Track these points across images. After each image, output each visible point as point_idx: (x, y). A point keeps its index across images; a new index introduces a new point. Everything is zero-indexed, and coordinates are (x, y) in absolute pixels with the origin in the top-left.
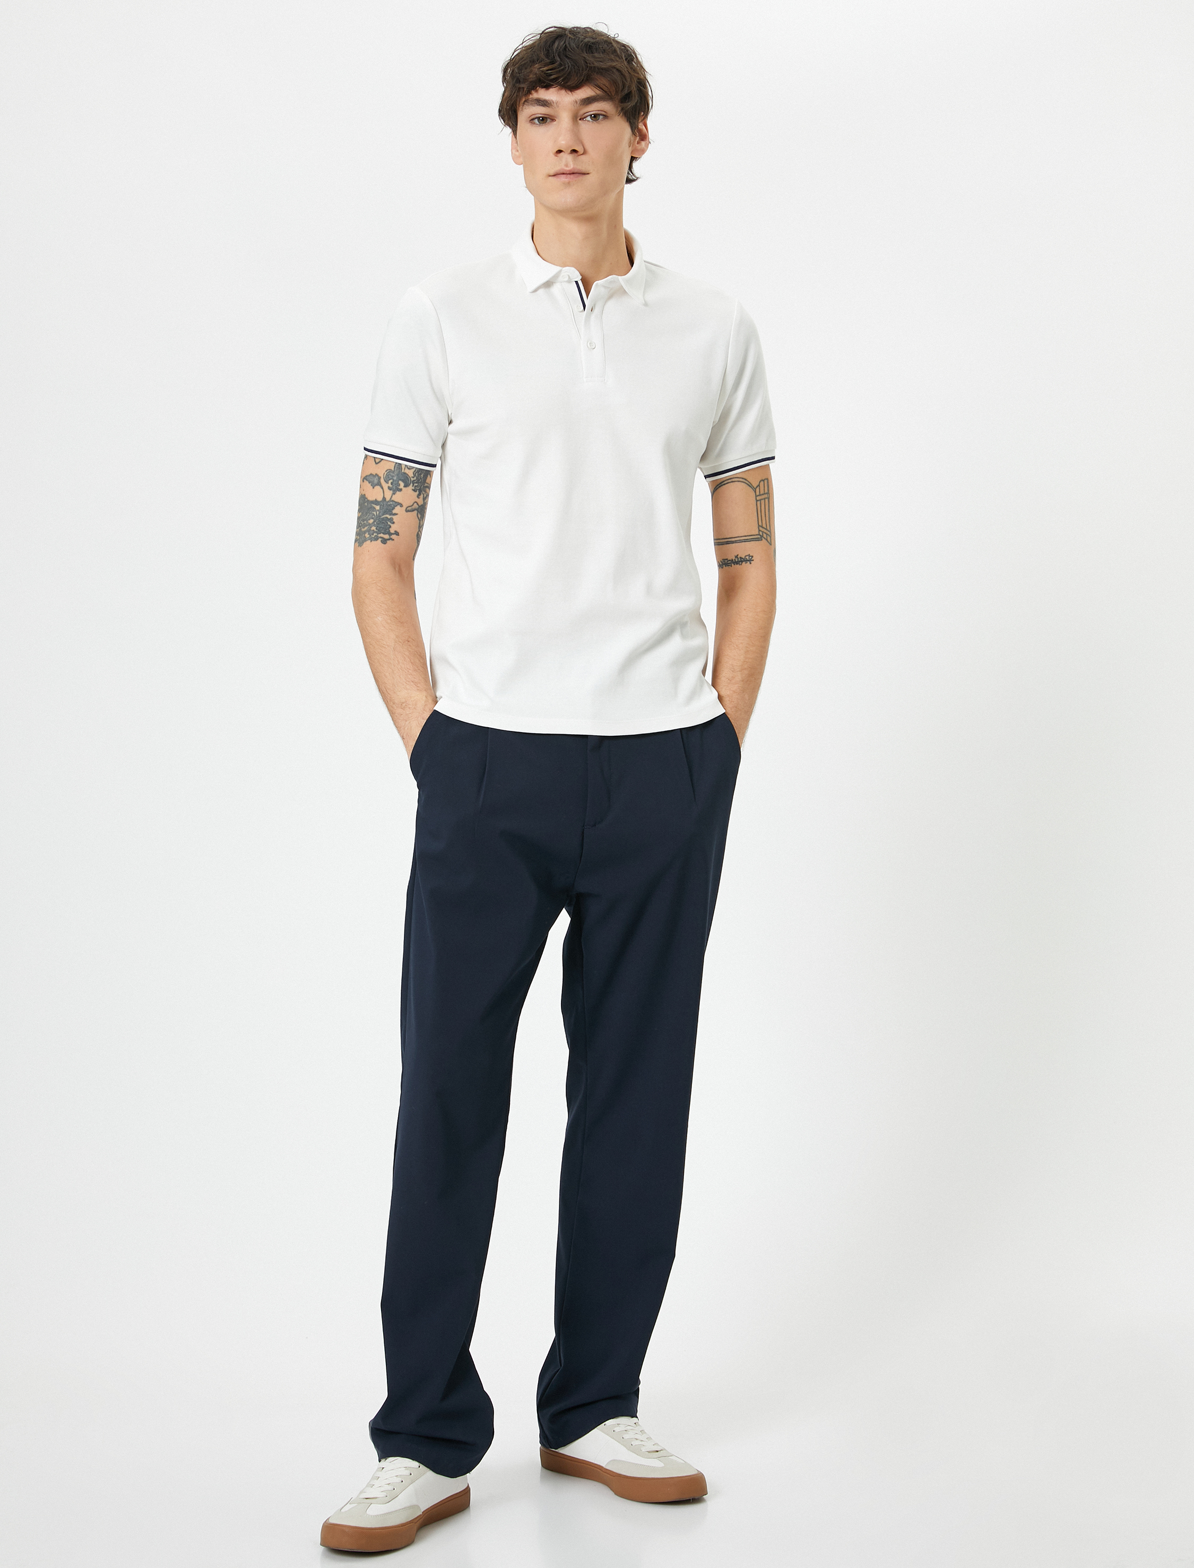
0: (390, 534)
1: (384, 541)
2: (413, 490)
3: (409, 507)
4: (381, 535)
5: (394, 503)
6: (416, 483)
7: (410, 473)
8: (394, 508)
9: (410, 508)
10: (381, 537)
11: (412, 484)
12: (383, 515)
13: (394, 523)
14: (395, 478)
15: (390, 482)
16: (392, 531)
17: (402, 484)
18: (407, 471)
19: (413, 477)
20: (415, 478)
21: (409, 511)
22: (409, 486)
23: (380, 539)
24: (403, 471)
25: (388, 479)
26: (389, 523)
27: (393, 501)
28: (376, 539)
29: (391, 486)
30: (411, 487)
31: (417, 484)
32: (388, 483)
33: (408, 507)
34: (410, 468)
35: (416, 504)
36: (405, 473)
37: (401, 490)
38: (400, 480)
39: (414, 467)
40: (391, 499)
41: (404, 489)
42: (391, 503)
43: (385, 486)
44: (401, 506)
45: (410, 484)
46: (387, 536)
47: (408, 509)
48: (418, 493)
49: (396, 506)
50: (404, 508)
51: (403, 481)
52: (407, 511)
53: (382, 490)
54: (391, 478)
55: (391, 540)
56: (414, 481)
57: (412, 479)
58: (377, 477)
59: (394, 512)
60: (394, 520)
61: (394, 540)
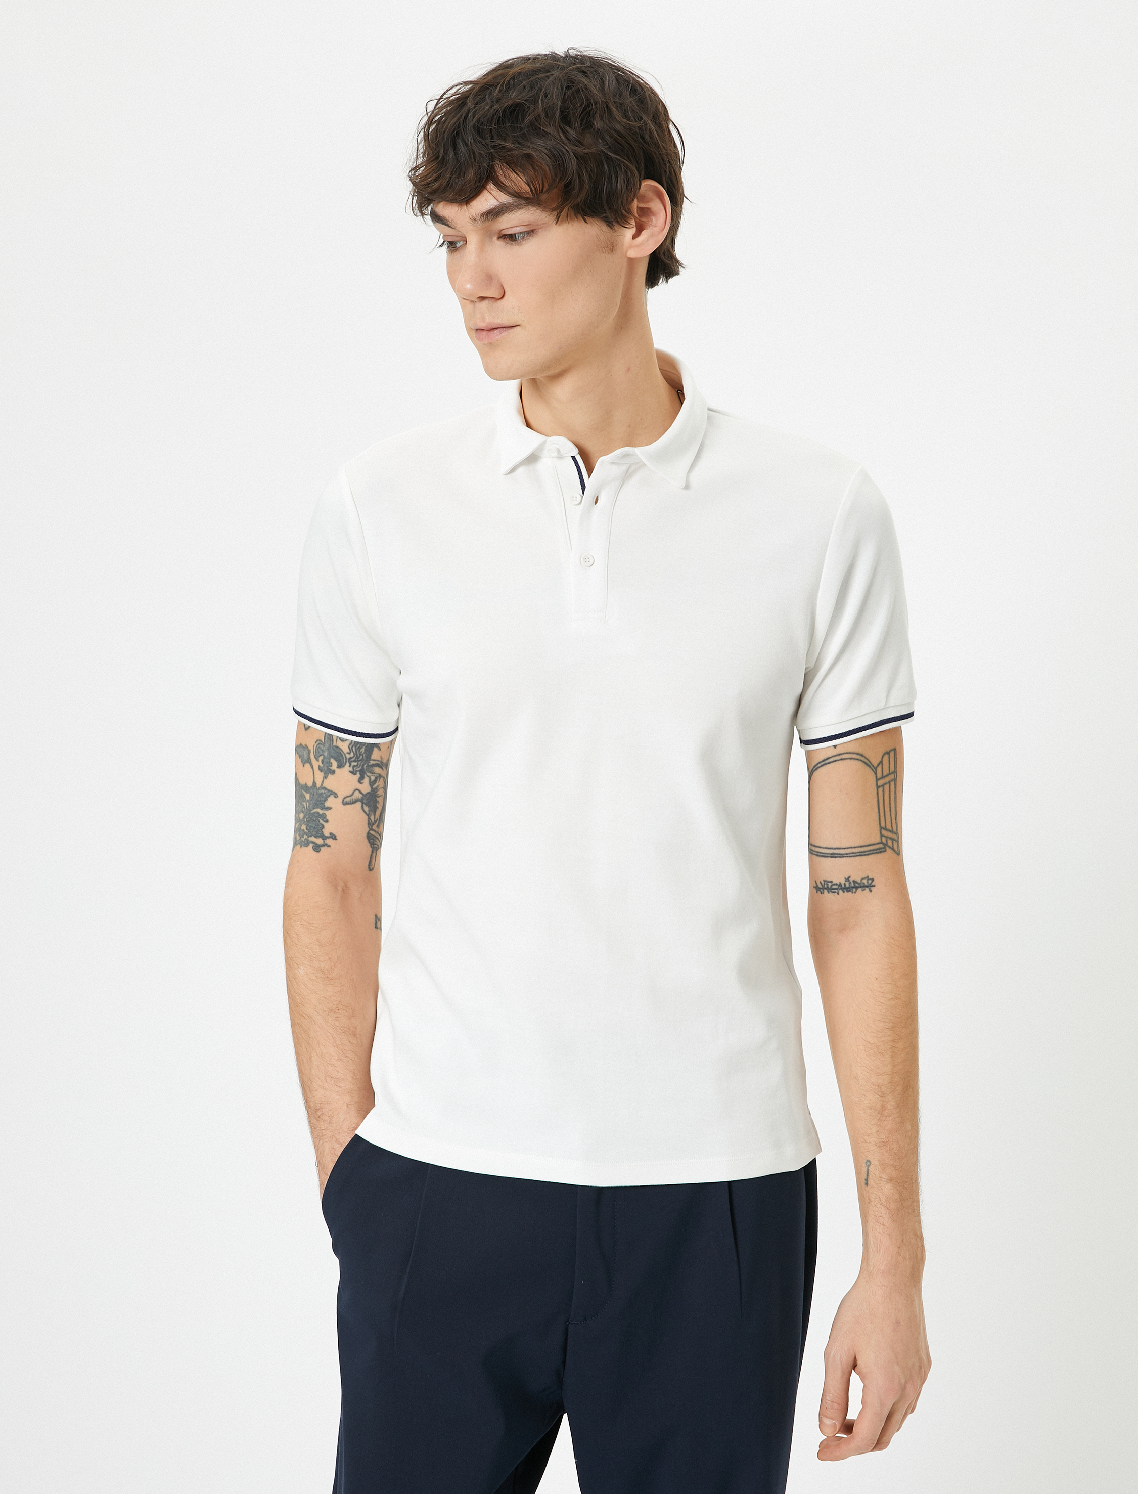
0: (324, 838)
1: (317, 848)
2: (350, 772)
3: (348, 797)
4: (313, 839)
5: (326, 791)
6: (355, 761)
7: (345, 748)
8: (326, 800)
9: (348, 799)
10: (313, 842)
11: (348, 764)
12: (314, 808)
13: (327, 821)
14: (326, 754)
15: (321, 758)
16: (326, 832)
17: (335, 764)
18: (340, 744)
19: (349, 753)
20: (352, 755)
21: (347, 803)
22: (344, 766)
23: (311, 845)
24: (334, 744)
25: (318, 754)
26: (321, 822)
27: (325, 788)
28: (307, 845)
29: (322, 765)
30: (347, 768)
31: (355, 764)
32: (318, 761)
33: (345, 798)
34: (342, 740)
35: (357, 792)
36: (337, 747)
37: (333, 772)
38: (332, 757)
39: (346, 740)
40: (322, 785)
41: (338, 771)
42: (323, 791)
43: (316, 764)
44: (336, 796)
45: (345, 764)
46: (319, 841)
47: (345, 800)
48: (358, 775)
49: (329, 796)
50: (340, 799)
51: (336, 759)
52: (345, 803)
53: (312, 770)
54: (321, 752)
55: (326, 847)
56: (351, 758)
57: (348, 756)
58: (306, 751)
59: (327, 804)
60: (328, 818)
61: (329, 846)
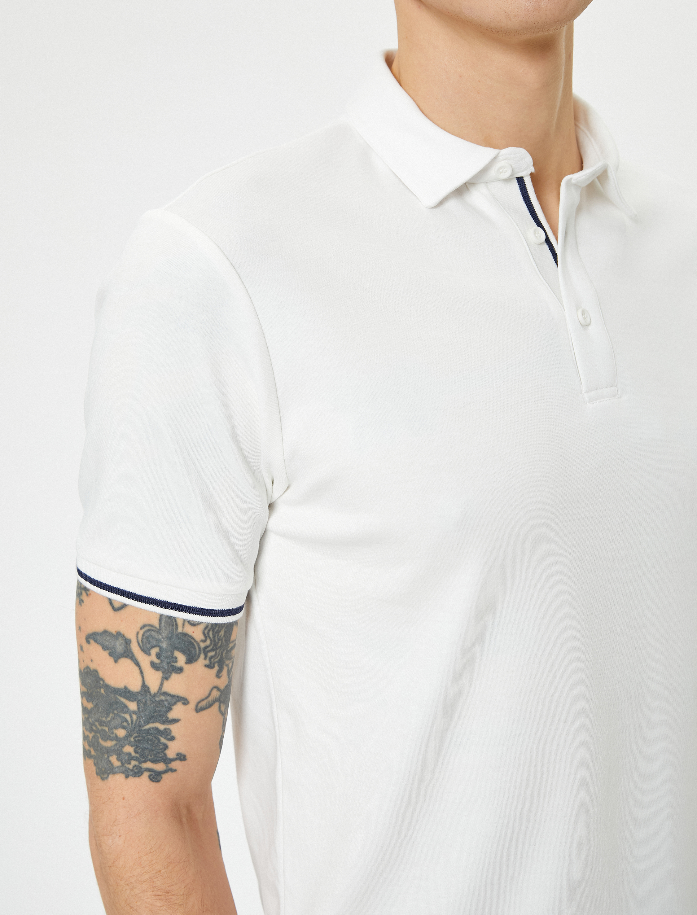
0: (167, 761)
1: (156, 777)
2: (206, 666)
3: (203, 700)
4: (149, 765)
5: (168, 698)
6: (212, 650)
7: (197, 634)
8: (169, 709)
9: (204, 703)
10: (148, 770)
11: (202, 656)
12: (148, 723)
13: (173, 739)
14: (164, 645)
15: (154, 651)
16: (171, 753)
17: (181, 659)
18: (189, 630)
19: (204, 641)
20: (208, 642)
21: (203, 709)
22: (196, 660)
23: (146, 774)
24: (180, 630)
25: (149, 646)
26: (163, 740)
27: (166, 694)
28: (138, 773)
29: (157, 661)
30: (202, 661)
31: (212, 654)
32: (149, 654)
33: (199, 702)
34: (193, 624)
35: (215, 690)
36: (185, 635)
37: (180, 670)
38: (177, 649)
39: (200, 623)
40: (160, 689)
41: (187, 668)
42: (163, 698)
43: (145, 660)
44: (185, 701)
45: (199, 657)
46: (160, 767)
47: (200, 705)
48: (217, 668)
49: (175, 704)
50: (192, 705)
51: (184, 652)
52: (198, 710)
53: (136, 669)
54: (154, 643)
55: (170, 773)
56: (207, 647)
57: (202, 645)
58: (121, 640)
59: (171, 715)
60: (174, 733)
61: (175, 770)
